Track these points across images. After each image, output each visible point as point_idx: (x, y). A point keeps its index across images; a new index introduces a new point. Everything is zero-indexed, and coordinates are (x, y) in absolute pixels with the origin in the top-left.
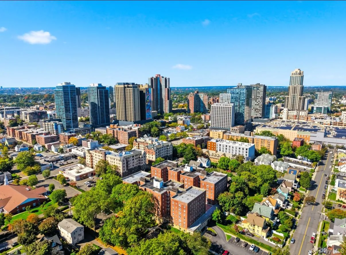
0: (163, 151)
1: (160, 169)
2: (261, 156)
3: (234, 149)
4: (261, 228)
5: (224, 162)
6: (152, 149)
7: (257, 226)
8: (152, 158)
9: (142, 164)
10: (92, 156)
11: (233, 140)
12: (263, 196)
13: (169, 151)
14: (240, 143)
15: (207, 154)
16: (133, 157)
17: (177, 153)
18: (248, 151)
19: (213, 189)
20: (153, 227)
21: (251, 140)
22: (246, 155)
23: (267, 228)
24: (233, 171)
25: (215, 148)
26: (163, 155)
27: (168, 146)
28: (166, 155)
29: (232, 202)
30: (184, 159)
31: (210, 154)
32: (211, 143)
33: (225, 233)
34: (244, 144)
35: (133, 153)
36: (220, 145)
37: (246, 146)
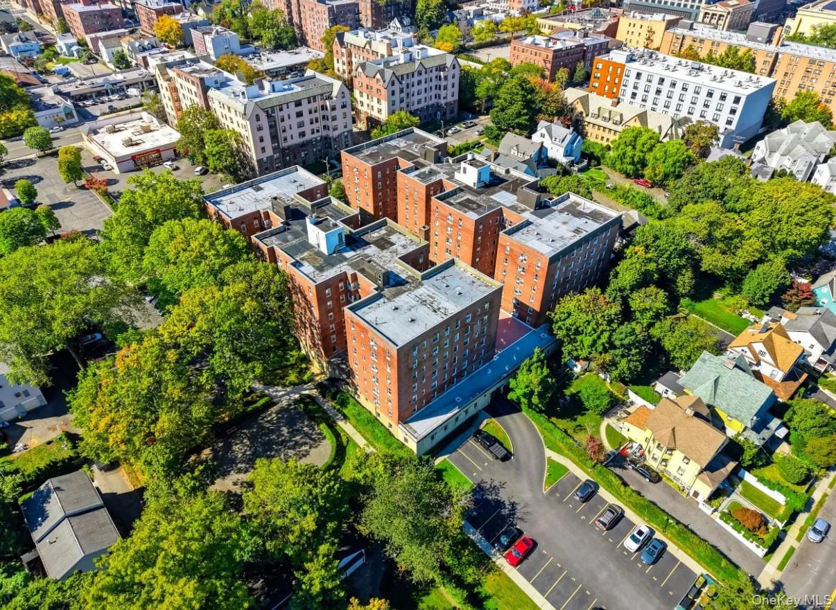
0: (423, 86)
1: (369, 165)
2: (784, 131)
3: (689, 95)
4: (694, 467)
5: (634, 148)
6: (378, 76)
7: (682, 456)
8: (380, 111)
9: (336, 134)
10: (176, 90)
11: (695, 57)
12: (746, 302)
13: (445, 88)
14: (718, 71)
15: (579, 108)
16: (298, 104)
17: (474, 98)
18: (740, 107)
19: (543, 275)
20: (294, 384)
21: (765, 62)
22: (729, 122)
23: (724, 465)
24: (661, 184)
25: (618, 85)
26: (419, 102)
27: (442, 68)
28: (434, 101)
29: (606, 335)
30: (491, 124)
31: (591, 111)
32: (608, 64)
33: (549, 453)
34: (732, 76)
35: (300, 89)
36: (639, 75)
37: (741, 85)
